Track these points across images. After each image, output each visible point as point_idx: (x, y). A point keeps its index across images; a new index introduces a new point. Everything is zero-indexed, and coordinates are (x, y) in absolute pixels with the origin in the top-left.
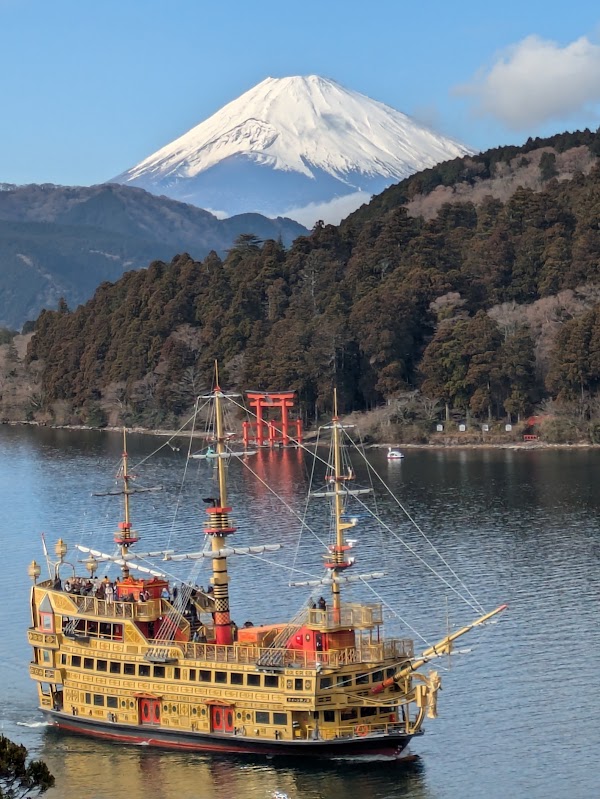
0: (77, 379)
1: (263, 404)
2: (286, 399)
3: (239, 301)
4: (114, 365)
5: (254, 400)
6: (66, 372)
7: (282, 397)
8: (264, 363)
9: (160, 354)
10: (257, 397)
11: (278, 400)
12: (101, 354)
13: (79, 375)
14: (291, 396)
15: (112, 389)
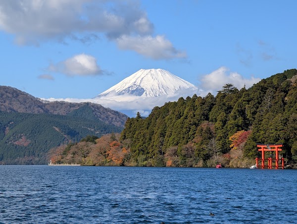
0: (150, 146)
1: (265, 150)
2: (278, 148)
3: (237, 109)
4: (171, 139)
5: (261, 148)
6: (144, 143)
7: (276, 147)
8: (262, 132)
9: (195, 133)
10: (262, 147)
11: (274, 148)
12: (163, 135)
13: (151, 144)
14: (281, 146)
15: (170, 149)
